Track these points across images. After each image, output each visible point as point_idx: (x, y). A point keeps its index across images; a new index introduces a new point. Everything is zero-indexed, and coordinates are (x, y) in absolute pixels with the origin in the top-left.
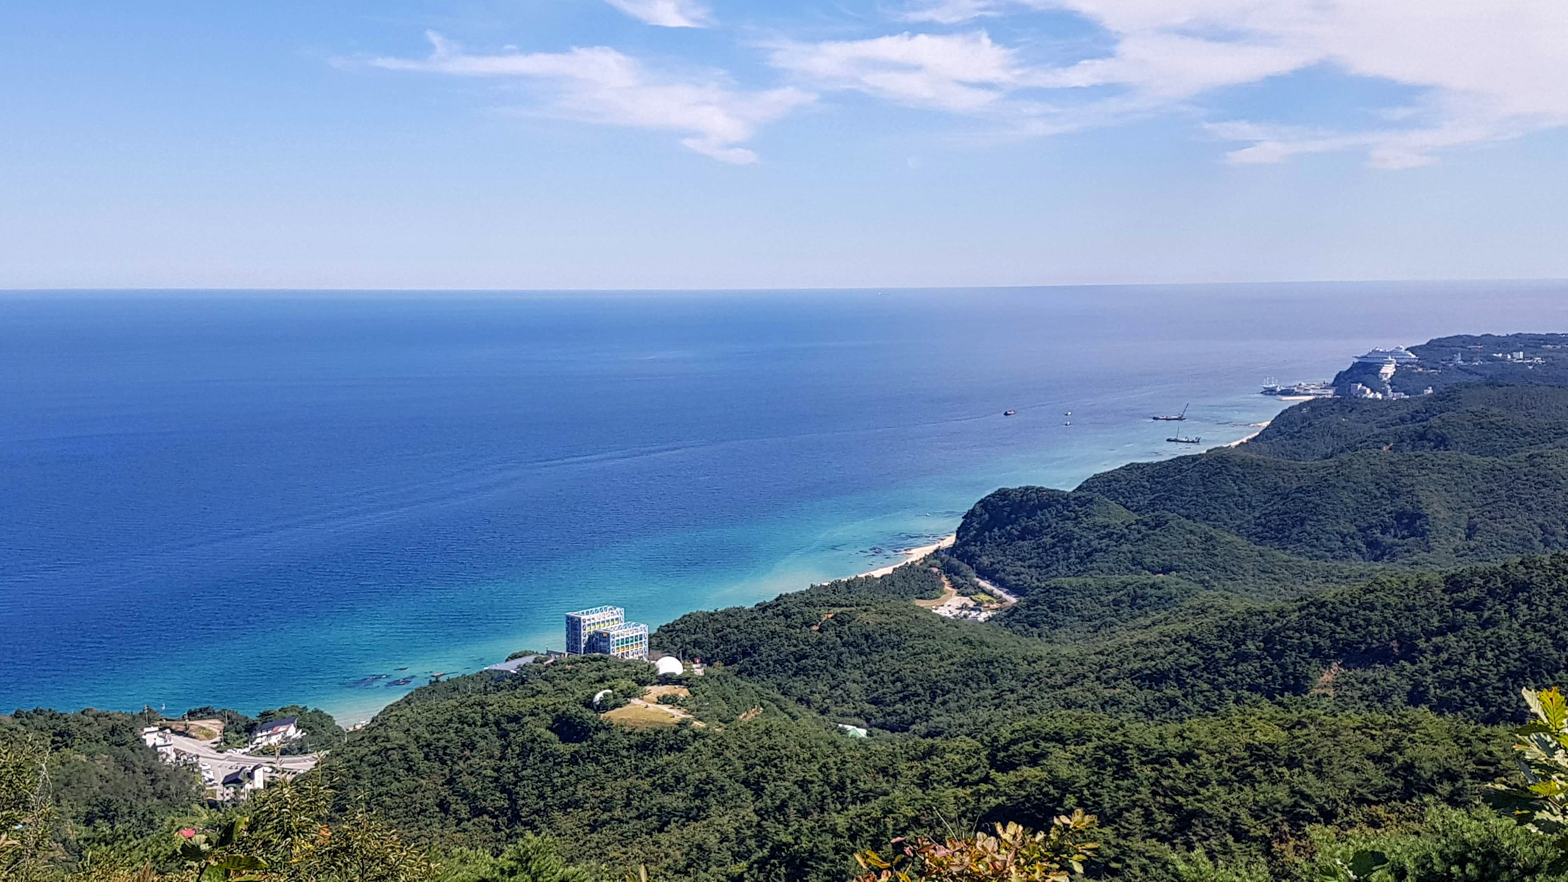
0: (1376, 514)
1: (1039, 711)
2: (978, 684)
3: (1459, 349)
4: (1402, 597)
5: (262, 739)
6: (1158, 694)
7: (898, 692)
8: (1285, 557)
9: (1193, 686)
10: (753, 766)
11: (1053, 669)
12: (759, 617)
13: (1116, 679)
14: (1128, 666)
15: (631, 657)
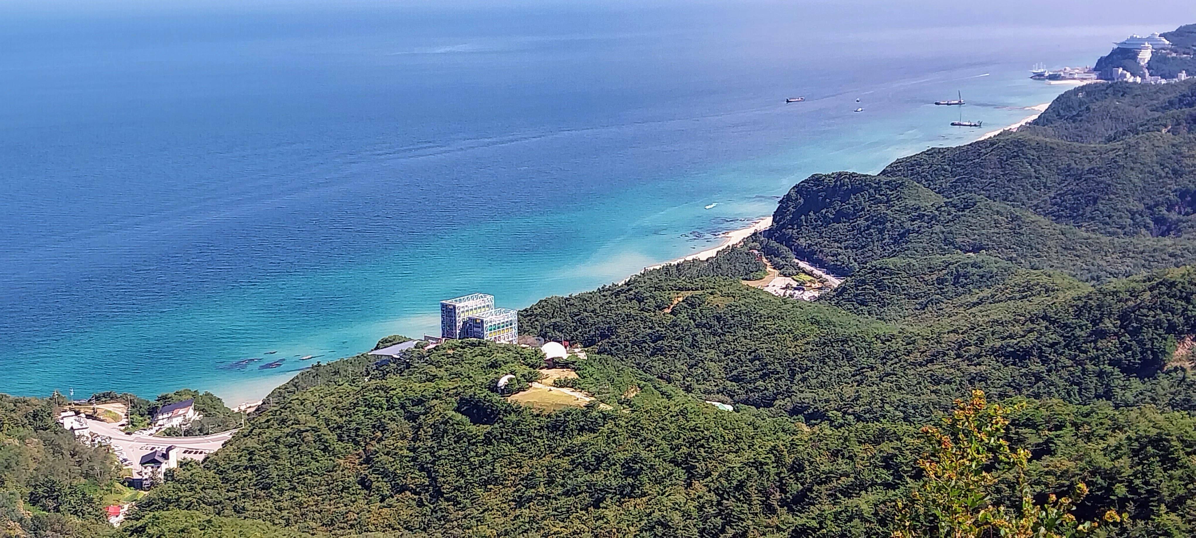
0: (1162, 193)
1: (906, 388)
2: (835, 362)
5: (164, 421)
6: (1023, 370)
7: (758, 370)
8: (1085, 235)
9: (1056, 362)
10: (678, 447)
11: (910, 347)
12: (613, 302)
13: (979, 356)
14: (989, 344)
15: (502, 341)
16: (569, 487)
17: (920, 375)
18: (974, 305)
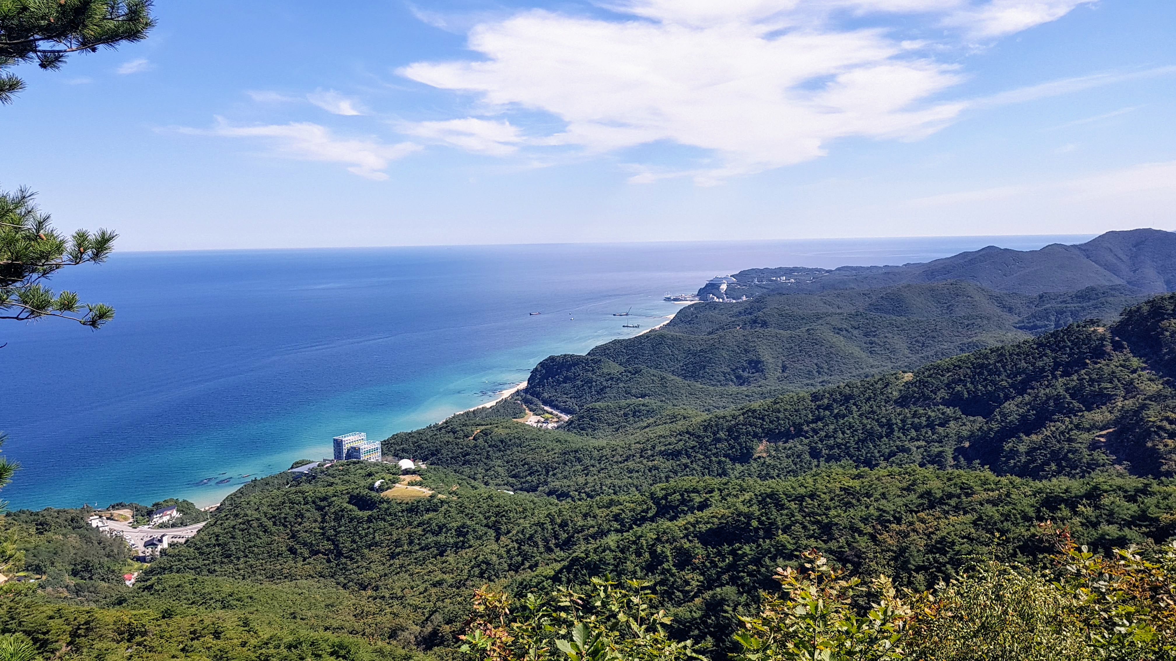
0: (739, 362)
1: (614, 476)
2: (571, 463)
3: (756, 275)
4: (792, 405)
5: (157, 519)
7: (527, 471)
11: (614, 453)
12: (438, 433)
13: (653, 456)
14: (657, 449)
15: (372, 460)
17: (621, 469)
18: (646, 427)
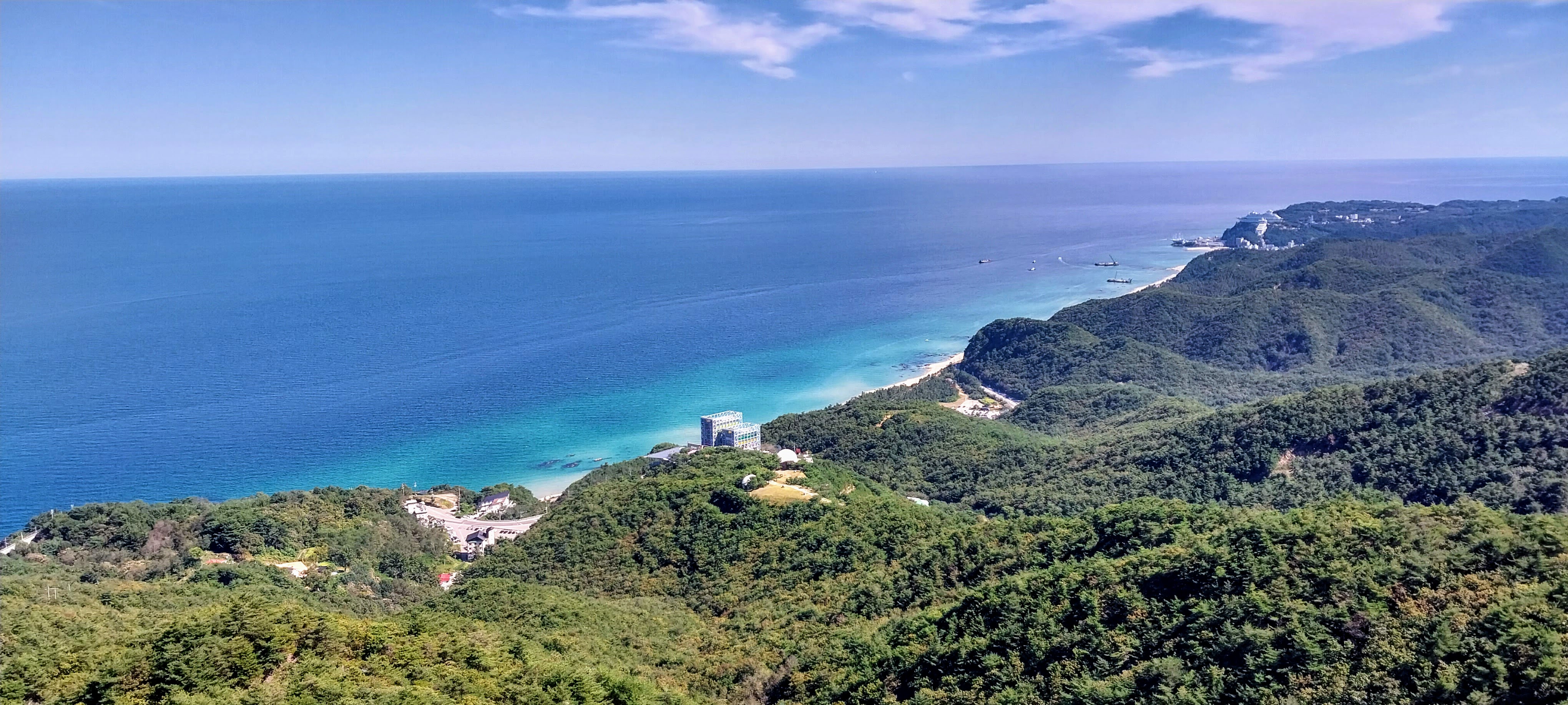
0: (1273, 336)
1: (1065, 488)
2: (1010, 468)
3: (1311, 212)
4: (1334, 403)
5: (487, 508)
6: (1158, 476)
7: (948, 473)
8: (1212, 369)
9: (1184, 469)
10: (881, 533)
11: (1069, 456)
12: (837, 418)
13: (1123, 464)
14: (1130, 455)
15: (748, 448)
16: (795, 563)
17: (1077, 479)
18: (1122, 423)
